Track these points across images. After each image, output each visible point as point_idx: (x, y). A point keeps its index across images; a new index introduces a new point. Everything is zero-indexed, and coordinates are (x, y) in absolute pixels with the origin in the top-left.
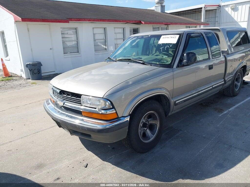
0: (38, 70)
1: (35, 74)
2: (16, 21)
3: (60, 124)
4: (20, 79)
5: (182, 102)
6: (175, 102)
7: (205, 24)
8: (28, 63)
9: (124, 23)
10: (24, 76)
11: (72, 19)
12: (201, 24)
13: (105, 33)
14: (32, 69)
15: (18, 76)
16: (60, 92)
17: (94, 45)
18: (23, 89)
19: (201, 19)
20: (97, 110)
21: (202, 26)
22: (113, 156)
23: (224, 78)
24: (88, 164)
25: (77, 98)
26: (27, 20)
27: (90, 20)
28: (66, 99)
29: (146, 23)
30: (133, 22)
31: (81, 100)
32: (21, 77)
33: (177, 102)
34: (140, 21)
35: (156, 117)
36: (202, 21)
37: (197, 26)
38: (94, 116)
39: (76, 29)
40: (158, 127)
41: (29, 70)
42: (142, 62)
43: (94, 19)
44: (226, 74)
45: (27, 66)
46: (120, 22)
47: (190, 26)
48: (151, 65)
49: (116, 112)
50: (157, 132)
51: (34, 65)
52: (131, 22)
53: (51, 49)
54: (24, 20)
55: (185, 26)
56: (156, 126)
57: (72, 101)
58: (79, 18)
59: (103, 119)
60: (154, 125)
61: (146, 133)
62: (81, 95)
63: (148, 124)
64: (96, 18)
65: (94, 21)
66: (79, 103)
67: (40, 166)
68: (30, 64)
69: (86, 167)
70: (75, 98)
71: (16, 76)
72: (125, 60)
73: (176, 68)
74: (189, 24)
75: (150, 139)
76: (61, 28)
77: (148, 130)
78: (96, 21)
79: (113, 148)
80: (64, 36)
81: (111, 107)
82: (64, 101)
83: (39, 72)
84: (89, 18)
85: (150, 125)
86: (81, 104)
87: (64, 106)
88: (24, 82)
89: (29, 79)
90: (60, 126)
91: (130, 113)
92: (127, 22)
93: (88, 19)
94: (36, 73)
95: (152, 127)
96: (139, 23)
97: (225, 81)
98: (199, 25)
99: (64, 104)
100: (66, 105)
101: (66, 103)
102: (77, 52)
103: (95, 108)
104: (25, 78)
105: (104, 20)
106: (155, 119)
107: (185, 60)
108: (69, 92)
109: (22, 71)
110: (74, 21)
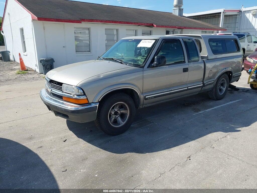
0: (51, 66)
1: (47, 69)
2: (33, 20)
3: (50, 107)
4: (35, 73)
5: (152, 98)
6: (145, 96)
7: (222, 29)
8: (42, 59)
9: (136, 25)
10: (38, 70)
11: (85, 20)
12: (218, 29)
13: (117, 34)
14: (45, 65)
15: (33, 71)
16: (50, 81)
17: (106, 46)
18: (35, 82)
19: (219, 24)
20: (72, 95)
21: (220, 31)
22: (88, 136)
23: (203, 81)
24: (66, 140)
25: (57, 85)
26: (42, 19)
27: (101, 21)
28: (53, 87)
29: (157, 26)
30: (145, 25)
31: (62, 88)
32: (35, 71)
33: (146, 97)
34: (153, 24)
35: (127, 108)
36: (220, 27)
37: (214, 31)
38: (71, 100)
39: (89, 29)
40: (128, 116)
41: (42, 65)
42: (120, 61)
43: (106, 20)
44: (205, 78)
45: (41, 61)
46: (132, 24)
47: (206, 31)
48: (126, 65)
49: (87, 98)
50: (126, 120)
51: (46, 61)
52: (143, 24)
53: (64, 47)
54: (39, 19)
55: (201, 30)
56: (126, 115)
57: (57, 88)
58: (91, 19)
59: (76, 103)
60: (125, 114)
61: (117, 119)
62: (63, 83)
63: (119, 113)
64: (108, 20)
65: (106, 22)
66: (61, 89)
67: (31, 138)
68: (43, 60)
69: (65, 141)
70: (59, 86)
71: (32, 70)
72: (109, 59)
73: (147, 68)
74: (204, 29)
75: (120, 125)
76: (75, 28)
77: (119, 118)
78: (108, 22)
79: (91, 131)
80: (77, 35)
81: (83, 94)
82: (52, 88)
83: (51, 68)
84: (102, 19)
85: (121, 114)
86: (62, 90)
87: (52, 92)
88: (38, 76)
89: (43, 74)
90: (50, 110)
91: (100, 100)
92: (139, 24)
93: (100, 20)
94: (49, 68)
95: (123, 116)
96: (151, 26)
97: (203, 84)
98: (216, 30)
99: (51, 90)
100: (53, 91)
101: (53, 90)
102: (88, 51)
103: (71, 94)
104: (39, 72)
105: (116, 22)
106: (126, 109)
107: (155, 62)
108: (56, 81)
109: (36, 65)
110: (86, 21)
